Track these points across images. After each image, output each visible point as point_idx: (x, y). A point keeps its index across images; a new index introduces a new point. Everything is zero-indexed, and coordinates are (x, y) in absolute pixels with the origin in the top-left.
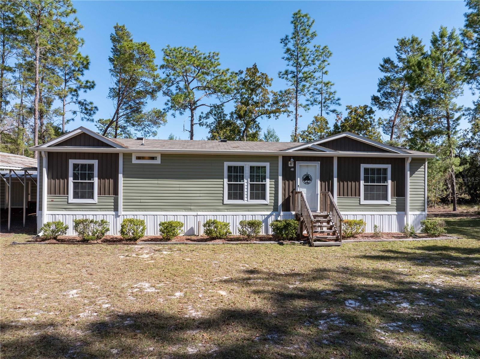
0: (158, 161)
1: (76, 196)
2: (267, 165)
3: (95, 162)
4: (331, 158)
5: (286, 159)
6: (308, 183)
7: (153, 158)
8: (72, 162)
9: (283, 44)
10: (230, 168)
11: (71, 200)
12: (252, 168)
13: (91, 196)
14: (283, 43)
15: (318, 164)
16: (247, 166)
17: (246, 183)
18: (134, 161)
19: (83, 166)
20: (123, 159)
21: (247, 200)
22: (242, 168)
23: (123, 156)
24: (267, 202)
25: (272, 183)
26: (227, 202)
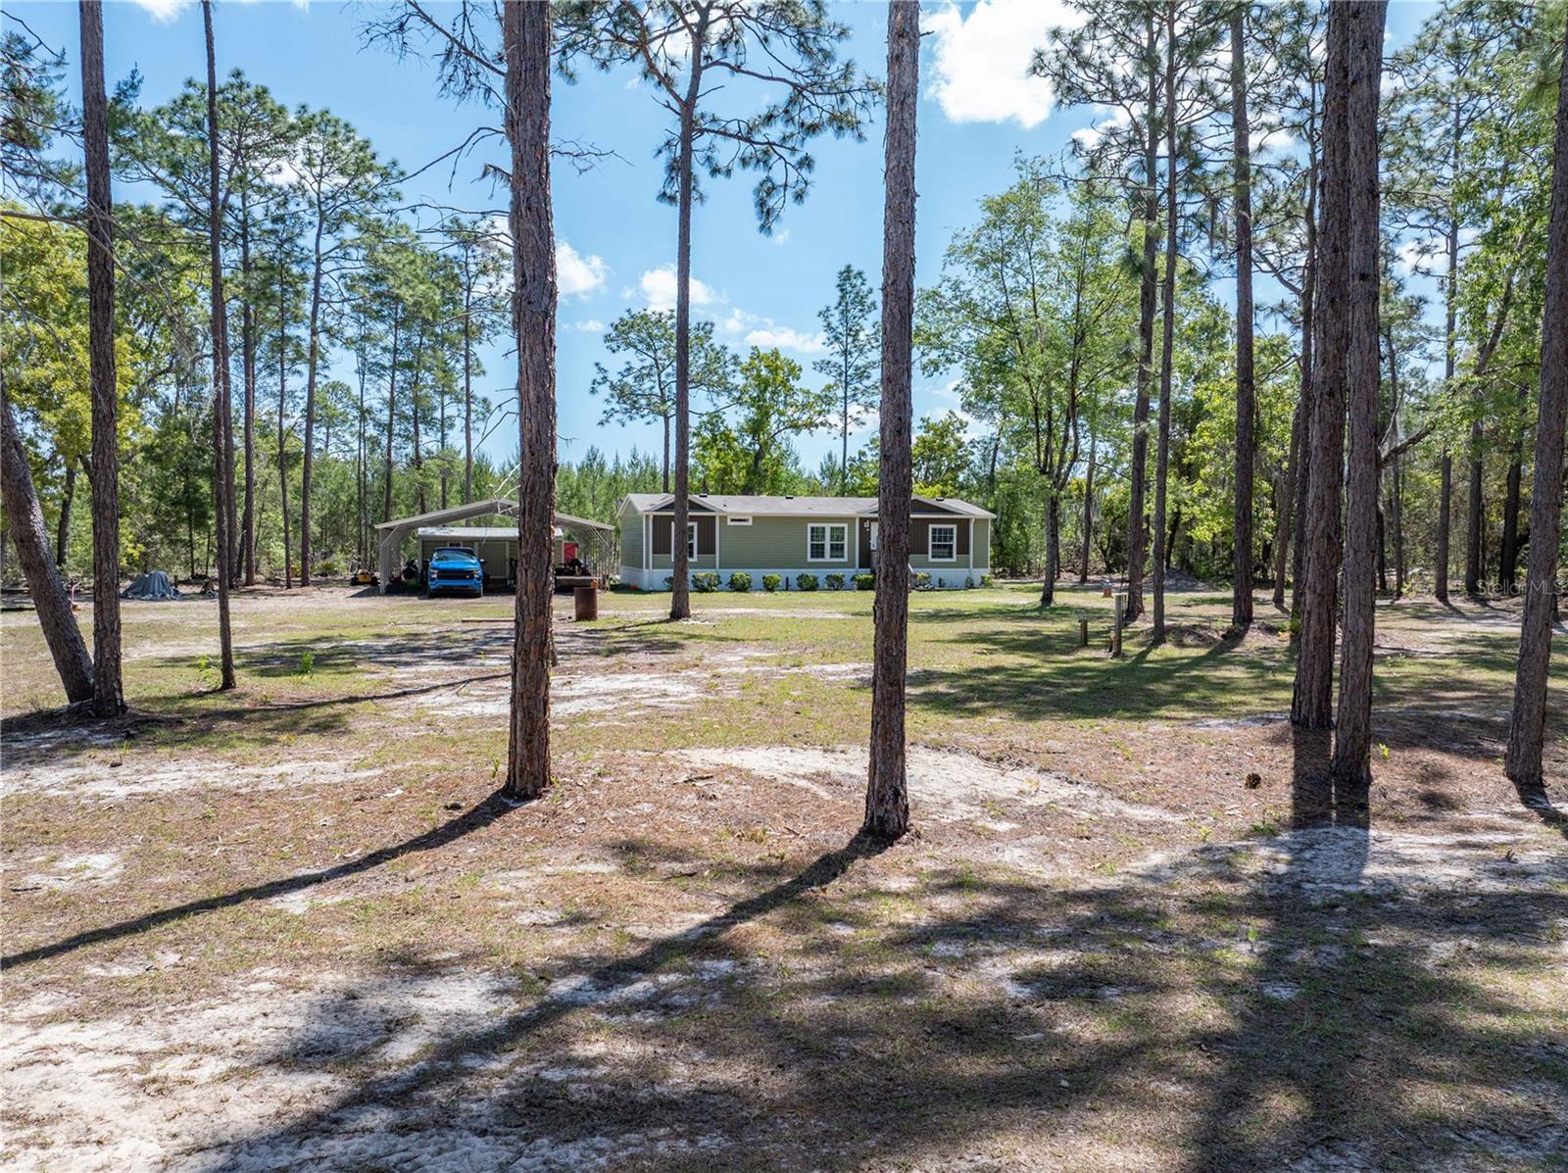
0: (750, 523)
2: (845, 525)
3: (695, 524)
5: (863, 520)
7: (745, 520)
10: (813, 528)
12: (833, 528)
13: (691, 556)
14: (822, 316)
16: (828, 526)
17: (827, 543)
18: (729, 523)
20: (720, 521)
21: (828, 559)
22: (823, 528)
23: (720, 518)
24: (845, 559)
25: (851, 542)
26: (810, 560)
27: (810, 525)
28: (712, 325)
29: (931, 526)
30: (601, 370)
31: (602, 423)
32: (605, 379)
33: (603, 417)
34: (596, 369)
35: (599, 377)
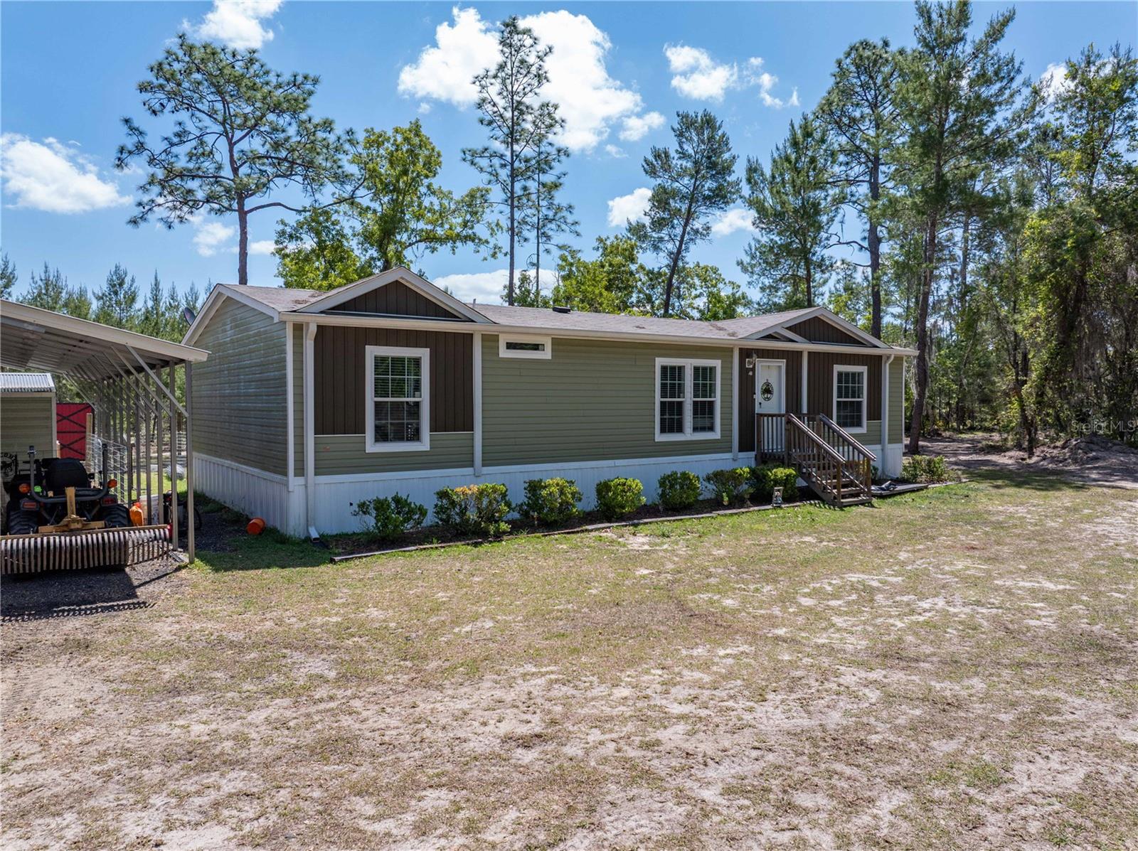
0: (546, 354)
1: (381, 435)
2: (717, 363)
3: (424, 354)
4: (800, 353)
5: (746, 353)
6: (769, 399)
7: (536, 347)
8: (372, 352)
9: (477, 88)
10: (664, 369)
11: (372, 447)
12: (696, 369)
13: (416, 436)
14: (478, 83)
15: (782, 363)
16: (689, 364)
17: (688, 399)
18: (504, 353)
19: (398, 361)
20: (483, 347)
21: (688, 435)
22: (681, 369)
23: (483, 340)
24: (716, 435)
25: (725, 398)
26: (660, 438)
27: (660, 362)
28: (315, 81)
29: (838, 368)
30: (134, 130)
31: (134, 222)
32: (140, 147)
33: (138, 211)
34: (125, 129)
35: (130, 142)
